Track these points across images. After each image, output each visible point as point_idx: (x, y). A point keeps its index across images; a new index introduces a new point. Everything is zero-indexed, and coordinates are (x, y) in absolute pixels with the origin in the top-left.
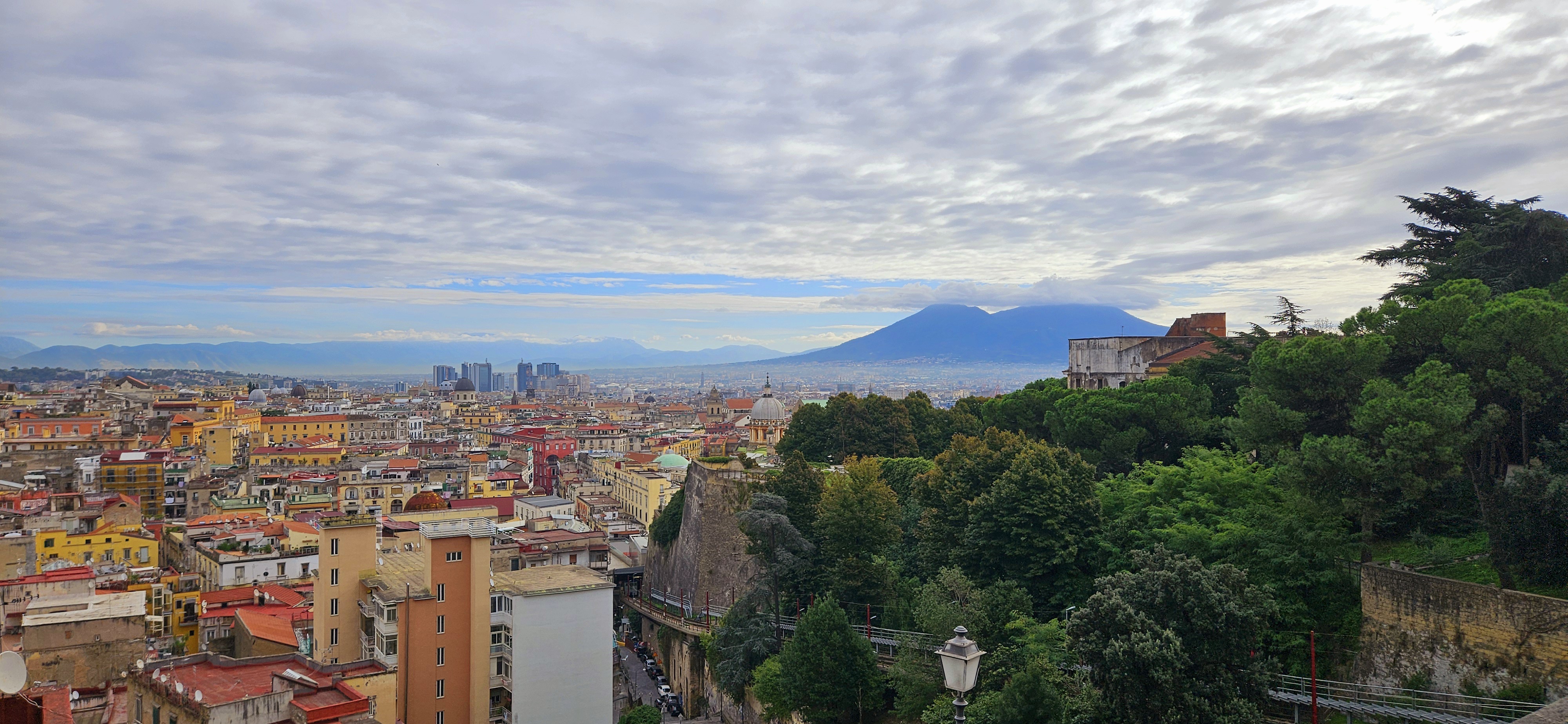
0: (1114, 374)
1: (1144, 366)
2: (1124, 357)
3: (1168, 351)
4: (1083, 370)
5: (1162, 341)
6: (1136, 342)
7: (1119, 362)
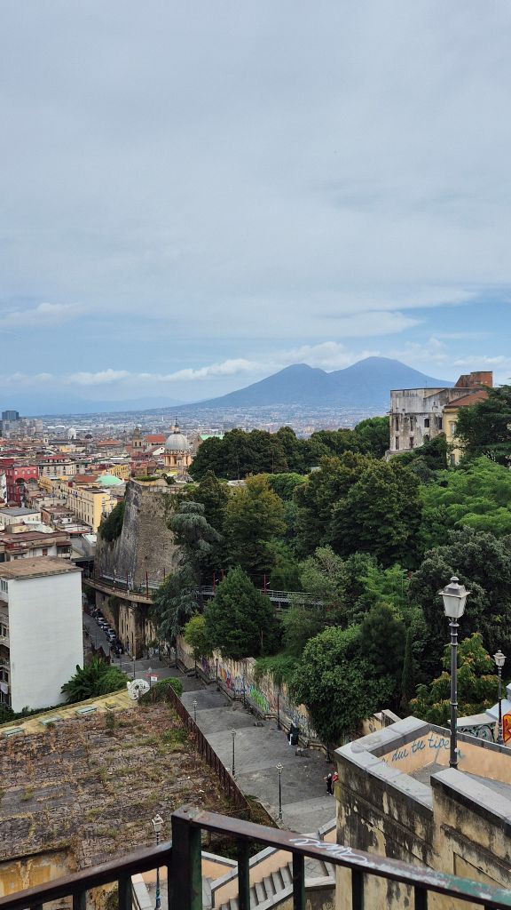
0: (421, 414)
1: (441, 408)
2: (428, 403)
3: (456, 397)
4: (400, 411)
5: (453, 391)
6: (436, 392)
7: (424, 405)
